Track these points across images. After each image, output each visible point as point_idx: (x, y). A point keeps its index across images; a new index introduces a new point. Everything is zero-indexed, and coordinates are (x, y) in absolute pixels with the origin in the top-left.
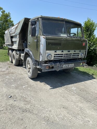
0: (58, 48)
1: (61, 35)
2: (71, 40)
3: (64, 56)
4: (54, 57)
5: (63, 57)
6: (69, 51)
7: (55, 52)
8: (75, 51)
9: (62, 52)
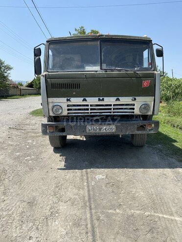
0: (74, 93)
1: (86, 67)
2: (105, 76)
3: (91, 109)
4: (68, 110)
5: (89, 111)
6: (101, 98)
7: (68, 100)
8: (118, 99)
9: (83, 101)
